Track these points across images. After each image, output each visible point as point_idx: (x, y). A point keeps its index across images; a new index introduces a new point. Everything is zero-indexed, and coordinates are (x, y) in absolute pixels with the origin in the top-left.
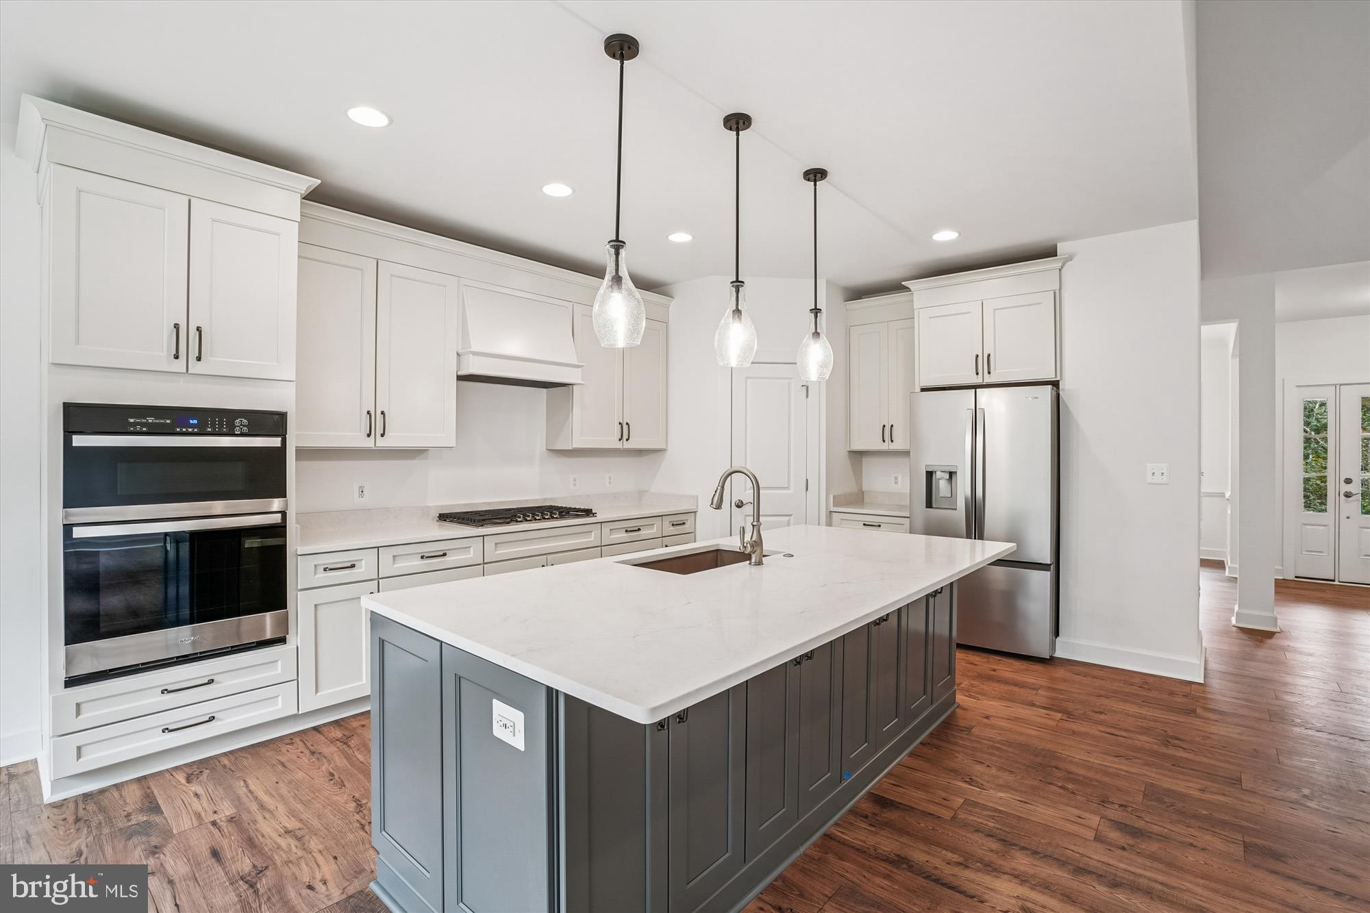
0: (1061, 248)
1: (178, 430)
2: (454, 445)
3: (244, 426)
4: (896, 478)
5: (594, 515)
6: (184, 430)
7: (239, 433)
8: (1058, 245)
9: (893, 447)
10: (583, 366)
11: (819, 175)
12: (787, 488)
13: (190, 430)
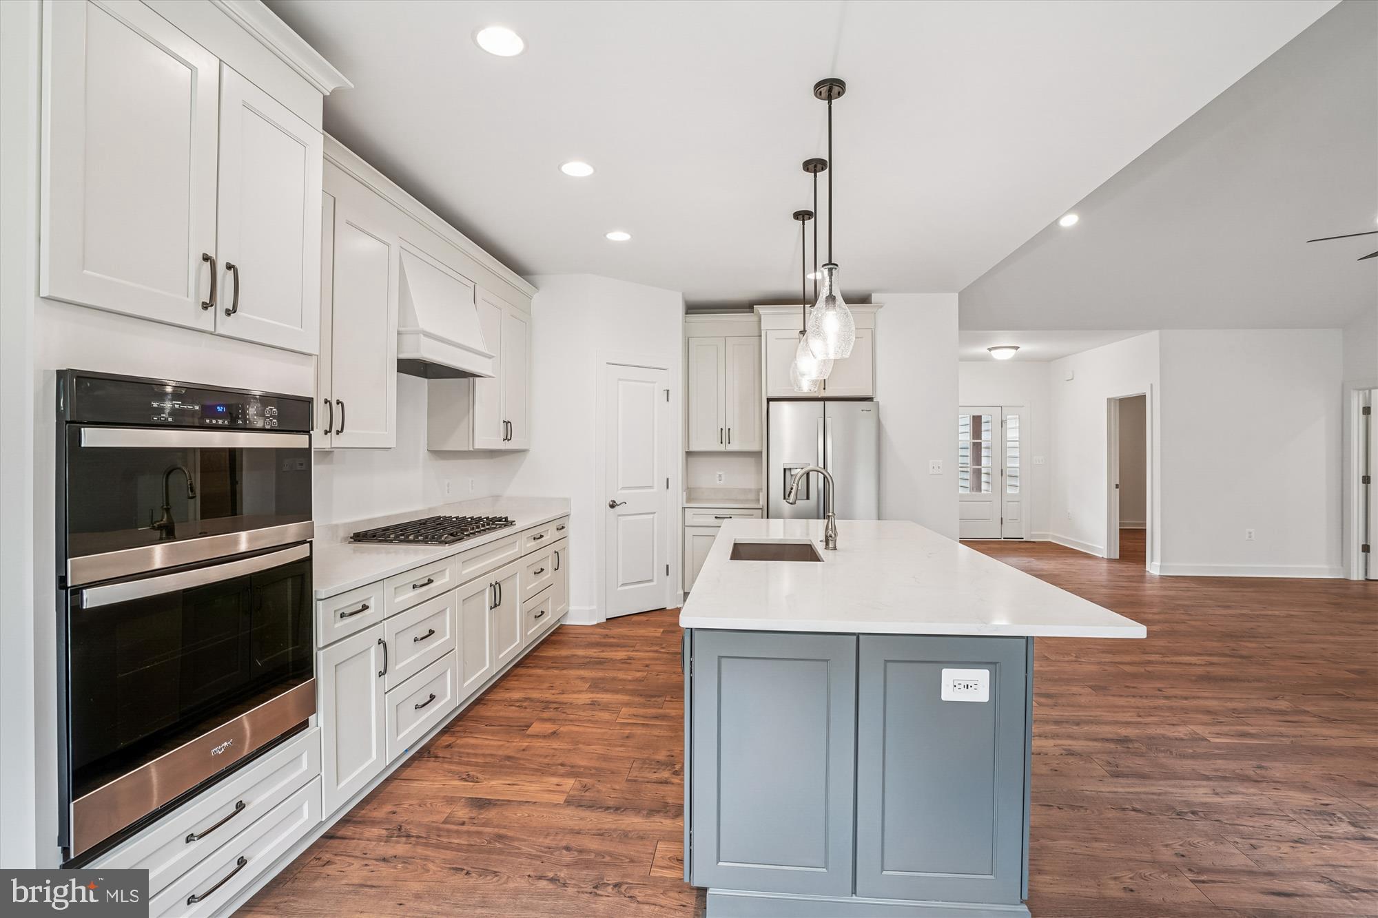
0: (875, 298)
1: (208, 421)
2: (393, 445)
3: (274, 418)
4: (720, 476)
5: (511, 523)
6: (214, 422)
7: (269, 427)
8: (873, 294)
9: (730, 448)
10: (493, 357)
11: (806, 217)
12: (651, 487)
13: (220, 422)
